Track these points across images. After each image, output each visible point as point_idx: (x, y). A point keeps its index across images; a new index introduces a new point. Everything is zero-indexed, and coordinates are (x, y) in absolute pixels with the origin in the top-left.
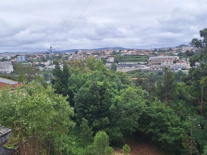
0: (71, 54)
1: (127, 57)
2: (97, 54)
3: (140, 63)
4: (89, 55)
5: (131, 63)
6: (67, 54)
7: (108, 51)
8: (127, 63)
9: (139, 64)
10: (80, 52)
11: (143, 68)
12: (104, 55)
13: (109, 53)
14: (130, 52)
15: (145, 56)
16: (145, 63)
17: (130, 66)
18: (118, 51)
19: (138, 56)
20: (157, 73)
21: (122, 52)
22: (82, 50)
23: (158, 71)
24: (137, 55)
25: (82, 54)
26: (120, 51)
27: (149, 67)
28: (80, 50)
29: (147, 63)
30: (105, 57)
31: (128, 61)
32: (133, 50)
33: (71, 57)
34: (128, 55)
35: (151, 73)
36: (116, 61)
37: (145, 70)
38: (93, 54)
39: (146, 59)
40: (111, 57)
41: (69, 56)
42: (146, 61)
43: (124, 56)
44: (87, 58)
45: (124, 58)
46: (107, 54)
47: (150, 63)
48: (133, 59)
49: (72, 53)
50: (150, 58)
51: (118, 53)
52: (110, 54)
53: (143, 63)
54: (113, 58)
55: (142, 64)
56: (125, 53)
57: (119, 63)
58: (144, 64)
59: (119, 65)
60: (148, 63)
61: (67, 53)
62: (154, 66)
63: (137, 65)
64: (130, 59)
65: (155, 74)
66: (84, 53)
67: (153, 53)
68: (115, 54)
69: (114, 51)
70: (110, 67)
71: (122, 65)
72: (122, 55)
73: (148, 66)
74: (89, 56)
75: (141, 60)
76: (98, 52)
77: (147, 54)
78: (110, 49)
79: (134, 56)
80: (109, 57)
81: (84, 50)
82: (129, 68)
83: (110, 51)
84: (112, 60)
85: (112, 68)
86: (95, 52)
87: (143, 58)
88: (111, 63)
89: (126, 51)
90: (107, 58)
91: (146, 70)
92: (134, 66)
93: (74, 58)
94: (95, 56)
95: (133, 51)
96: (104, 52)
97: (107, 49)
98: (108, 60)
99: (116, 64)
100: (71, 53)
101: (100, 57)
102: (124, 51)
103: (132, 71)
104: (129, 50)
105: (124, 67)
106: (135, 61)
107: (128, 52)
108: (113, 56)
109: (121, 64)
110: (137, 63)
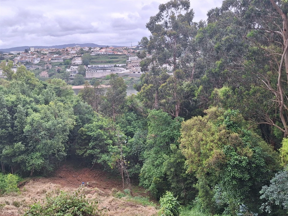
0: (19, 54)
1: (100, 57)
2: (57, 54)
3: (117, 65)
4: (46, 54)
5: (106, 66)
6: (12, 54)
7: (73, 49)
8: (100, 66)
9: (115, 66)
10: (32, 50)
11: (121, 71)
12: (68, 54)
13: (74, 52)
14: (103, 50)
15: (123, 56)
16: (123, 65)
17: (104, 69)
18: (87, 49)
19: (114, 56)
20: (138, 78)
21: (92, 50)
22: (35, 47)
23: (139, 75)
24: (112, 55)
25: (35, 54)
26: (90, 49)
27: (128, 71)
28: (32, 47)
29: (125, 64)
30: (69, 57)
31: (102, 63)
32: (107, 47)
33: (18, 58)
34: (101, 55)
35: (131, 78)
36: (85, 63)
37: (123, 75)
38: (52, 53)
39: (124, 59)
40: (77, 57)
41: (15, 57)
42: (124, 62)
43: (96, 55)
44: (42, 59)
45: (96, 58)
46: (71, 52)
47: (129, 65)
48: (107, 60)
49: (21, 52)
50: (130, 58)
51: (88, 52)
52: (76, 53)
53: (120, 65)
54: (80, 58)
55: (120, 67)
56: (97, 51)
57: (89, 66)
58: (122, 67)
59: (88, 68)
60: (127, 65)
61: (12, 52)
62: (135, 68)
63: (114, 68)
64: (104, 60)
65: (136, 79)
66: (37, 52)
67: (134, 52)
68: (83, 53)
69: (82, 50)
70: (77, 72)
71: (94, 68)
72: (93, 54)
73: (127, 69)
74: (45, 56)
75: (118, 61)
76: (59, 51)
77: (126, 52)
78: (77, 46)
79: (109, 56)
80: (75, 57)
81: (38, 47)
82: (102, 73)
83: (76, 49)
84: (79, 61)
85: (79, 73)
86: (54, 51)
87: (120, 58)
88: (77, 65)
89: (98, 49)
90: (71, 59)
91: (125, 75)
92: (109, 69)
93: (23, 59)
94: (55, 56)
95: (108, 49)
96: (67, 50)
97: (72, 46)
98: (73, 62)
99: (85, 67)
100: (18, 52)
101: (62, 58)
102: (95, 50)
103: (107, 75)
104: (102, 48)
105: (95, 71)
106: (110, 62)
107: (101, 50)
108: (80, 56)
109: (92, 68)
110: (113, 65)
